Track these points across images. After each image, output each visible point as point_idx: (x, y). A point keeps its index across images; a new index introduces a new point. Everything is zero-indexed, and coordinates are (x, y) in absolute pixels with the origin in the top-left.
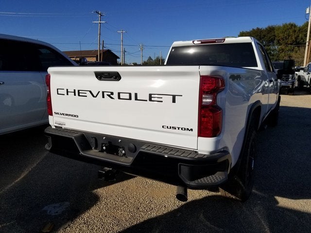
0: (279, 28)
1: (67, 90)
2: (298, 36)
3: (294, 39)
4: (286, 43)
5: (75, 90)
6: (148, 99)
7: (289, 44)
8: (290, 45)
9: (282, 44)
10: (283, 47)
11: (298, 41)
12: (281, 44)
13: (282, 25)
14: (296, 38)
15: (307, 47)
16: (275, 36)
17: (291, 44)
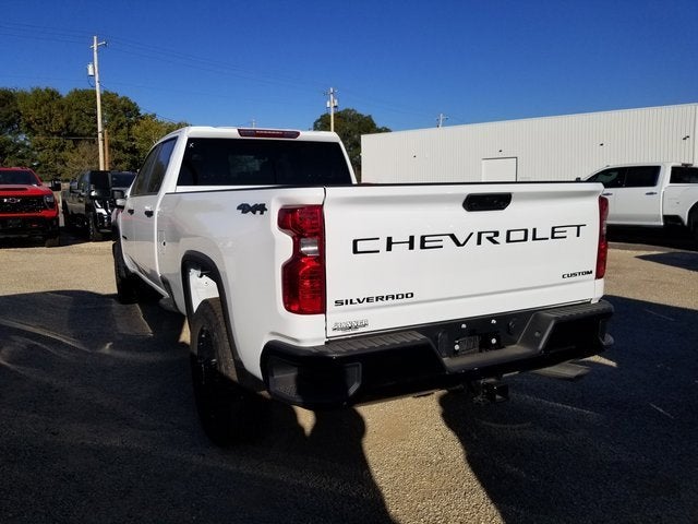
0: (25, 96)
1: (389, 239)
2: (70, 119)
3: (62, 123)
4: (47, 132)
5: (412, 238)
6: (550, 236)
7: (53, 134)
8: (55, 137)
9: (37, 132)
10: (42, 139)
11: (71, 127)
12: (35, 133)
13: (29, 91)
14: (67, 122)
15: (101, 143)
16: (18, 111)
17: (59, 134)
